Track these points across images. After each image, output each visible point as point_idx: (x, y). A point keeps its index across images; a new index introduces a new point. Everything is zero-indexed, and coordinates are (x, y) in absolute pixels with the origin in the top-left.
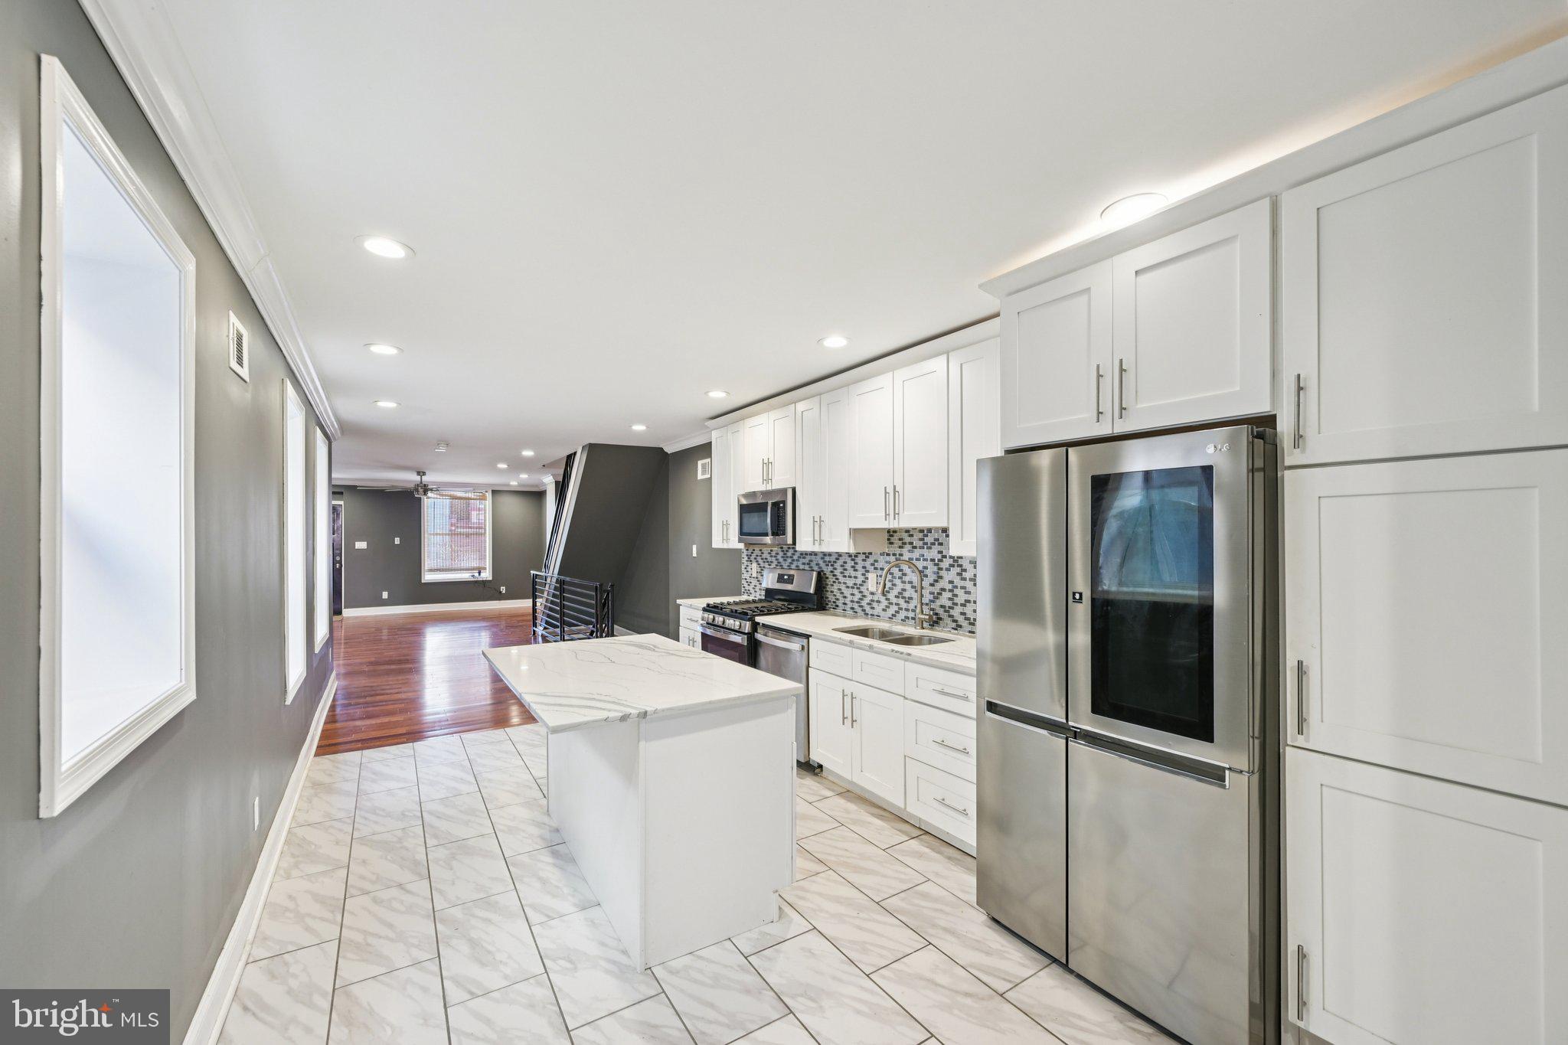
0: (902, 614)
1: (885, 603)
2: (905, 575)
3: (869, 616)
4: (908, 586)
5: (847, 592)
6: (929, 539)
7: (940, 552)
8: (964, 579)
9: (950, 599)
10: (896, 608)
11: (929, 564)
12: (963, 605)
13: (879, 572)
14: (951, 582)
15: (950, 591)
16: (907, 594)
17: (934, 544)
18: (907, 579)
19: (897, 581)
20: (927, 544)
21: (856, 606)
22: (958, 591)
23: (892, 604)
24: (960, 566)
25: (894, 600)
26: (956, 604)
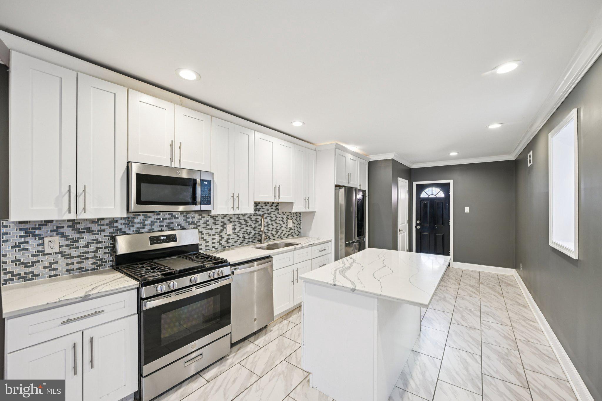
0: (247, 240)
1: (236, 238)
2: (248, 223)
3: (227, 248)
4: (249, 228)
5: (209, 239)
6: (258, 207)
7: (263, 212)
8: (272, 221)
9: (267, 229)
10: (243, 239)
11: (259, 217)
12: (272, 230)
13: (233, 224)
14: (267, 223)
15: (267, 226)
16: (248, 231)
17: (261, 208)
18: (248, 224)
19: (243, 226)
20: (258, 208)
21: (217, 245)
22: (270, 226)
23: (241, 237)
24: (271, 216)
25: (242, 236)
26: (269, 231)
